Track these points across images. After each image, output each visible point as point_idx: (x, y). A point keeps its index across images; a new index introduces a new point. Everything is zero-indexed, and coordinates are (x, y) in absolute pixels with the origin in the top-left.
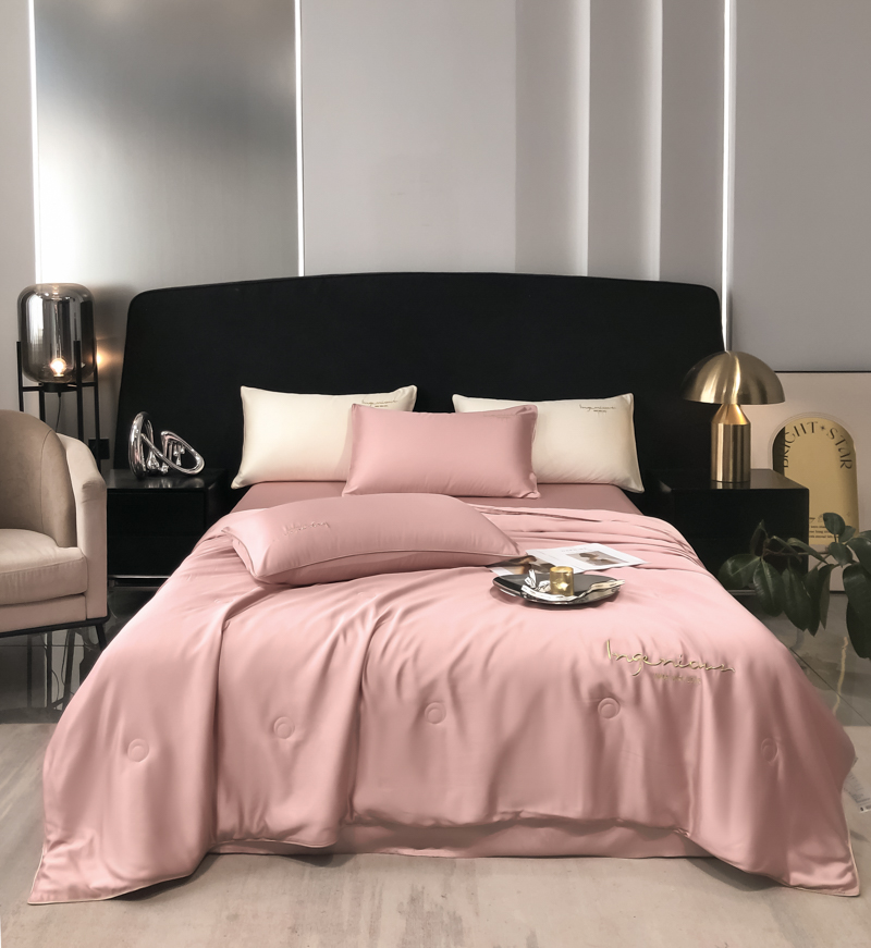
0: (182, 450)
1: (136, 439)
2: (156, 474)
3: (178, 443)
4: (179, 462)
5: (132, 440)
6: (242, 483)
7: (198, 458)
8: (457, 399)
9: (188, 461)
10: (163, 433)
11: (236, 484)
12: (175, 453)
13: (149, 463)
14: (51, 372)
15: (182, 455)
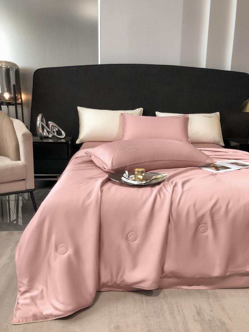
0: (57, 129)
1: (39, 124)
2: (47, 138)
3: (55, 126)
4: (55, 133)
5: (38, 124)
6: (80, 141)
7: (63, 132)
8: (157, 113)
9: (59, 133)
10: (49, 122)
11: (78, 142)
12: (54, 130)
13: (44, 134)
15: (57, 131)
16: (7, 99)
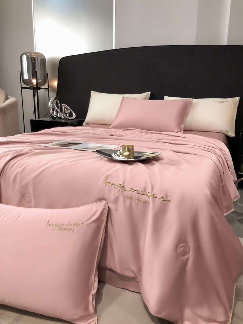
0: (69, 111)
2: (60, 118)
4: (68, 115)
5: (49, 106)
6: (86, 123)
7: (74, 114)
8: (166, 98)
9: (71, 115)
10: (62, 105)
12: (67, 112)
14: (32, 83)
15: (69, 113)
16: (35, 84)
